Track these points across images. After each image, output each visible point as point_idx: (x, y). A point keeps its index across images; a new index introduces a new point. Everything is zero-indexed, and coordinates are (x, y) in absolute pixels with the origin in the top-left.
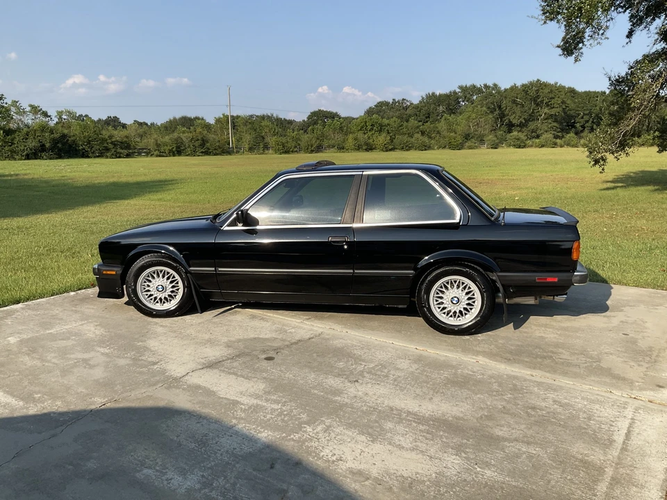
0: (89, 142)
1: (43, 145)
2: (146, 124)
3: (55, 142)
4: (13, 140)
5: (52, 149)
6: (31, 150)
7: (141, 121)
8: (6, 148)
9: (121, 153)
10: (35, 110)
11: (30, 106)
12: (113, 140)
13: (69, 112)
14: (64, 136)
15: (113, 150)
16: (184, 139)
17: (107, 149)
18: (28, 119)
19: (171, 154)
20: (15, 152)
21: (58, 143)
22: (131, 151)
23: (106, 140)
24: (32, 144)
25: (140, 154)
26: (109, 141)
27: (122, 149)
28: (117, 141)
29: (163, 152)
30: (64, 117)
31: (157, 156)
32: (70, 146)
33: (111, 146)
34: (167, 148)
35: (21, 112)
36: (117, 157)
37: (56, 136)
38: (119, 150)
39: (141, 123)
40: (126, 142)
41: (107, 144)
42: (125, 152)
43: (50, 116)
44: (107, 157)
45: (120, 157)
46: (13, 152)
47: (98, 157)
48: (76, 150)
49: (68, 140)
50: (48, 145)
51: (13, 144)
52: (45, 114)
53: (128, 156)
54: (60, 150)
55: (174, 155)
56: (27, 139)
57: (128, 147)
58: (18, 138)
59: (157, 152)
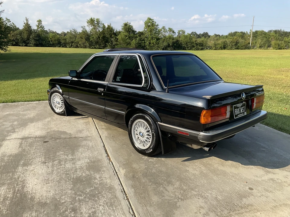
0: (187, 43)
1: (169, 45)
2: (219, 35)
3: (173, 43)
4: (159, 42)
5: (172, 46)
6: (165, 46)
7: (217, 34)
8: (156, 46)
9: (199, 48)
10: (170, 30)
11: (169, 28)
12: (197, 42)
13: (182, 31)
14: (177, 41)
15: (196, 47)
16: (228, 42)
17: (194, 46)
18: (167, 34)
19: (221, 49)
20: (159, 47)
21: (175, 44)
22: (203, 47)
23: (194, 42)
24: (165, 44)
25: (207, 49)
26: (195, 43)
27: (200, 46)
28: (198, 43)
29: (217, 48)
30: (181, 33)
31: (214, 50)
32: (179, 45)
33: (195, 45)
34: (219, 46)
35: (165, 31)
36: (197, 50)
37: (174, 41)
38: (198, 47)
39: (217, 35)
40: (202, 43)
41: (194, 44)
42: (201, 47)
43: (175, 33)
44: (193, 50)
45: (198, 50)
46: (158, 47)
47: (189, 50)
48: (181, 47)
49: (179, 43)
50: (171, 44)
51: (159, 44)
52: (174, 32)
53: (202, 49)
54: (175, 47)
55: (222, 49)
56: (164, 42)
57: (202, 46)
58: (161, 41)
59: (214, 48)
